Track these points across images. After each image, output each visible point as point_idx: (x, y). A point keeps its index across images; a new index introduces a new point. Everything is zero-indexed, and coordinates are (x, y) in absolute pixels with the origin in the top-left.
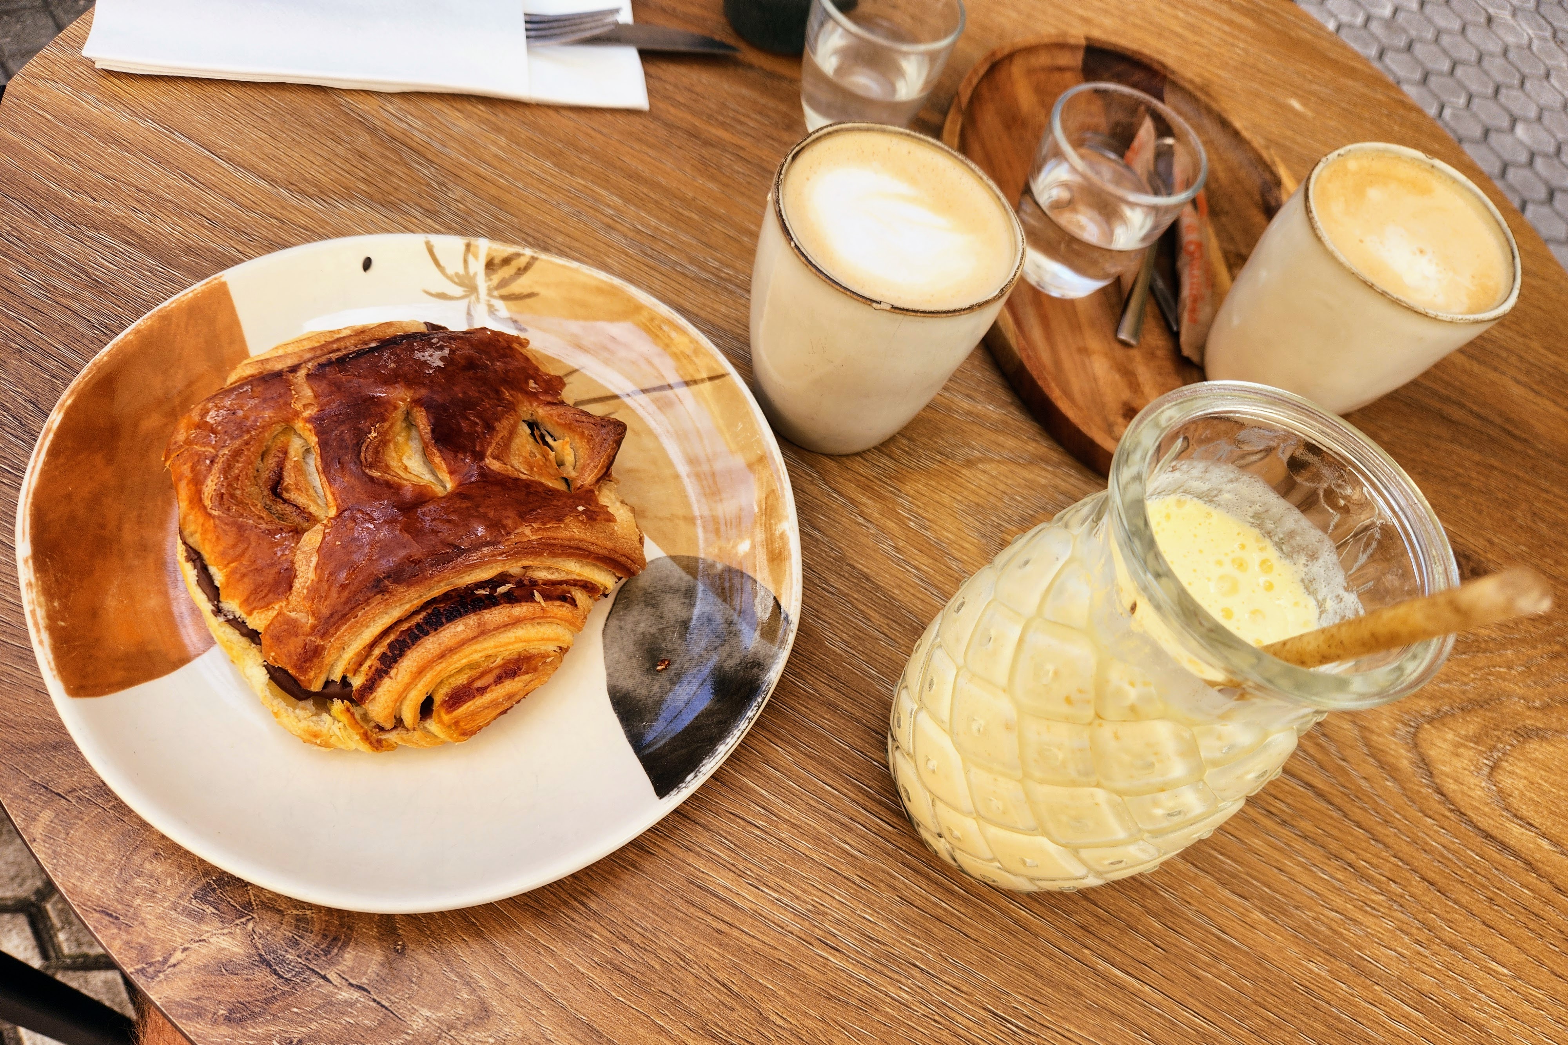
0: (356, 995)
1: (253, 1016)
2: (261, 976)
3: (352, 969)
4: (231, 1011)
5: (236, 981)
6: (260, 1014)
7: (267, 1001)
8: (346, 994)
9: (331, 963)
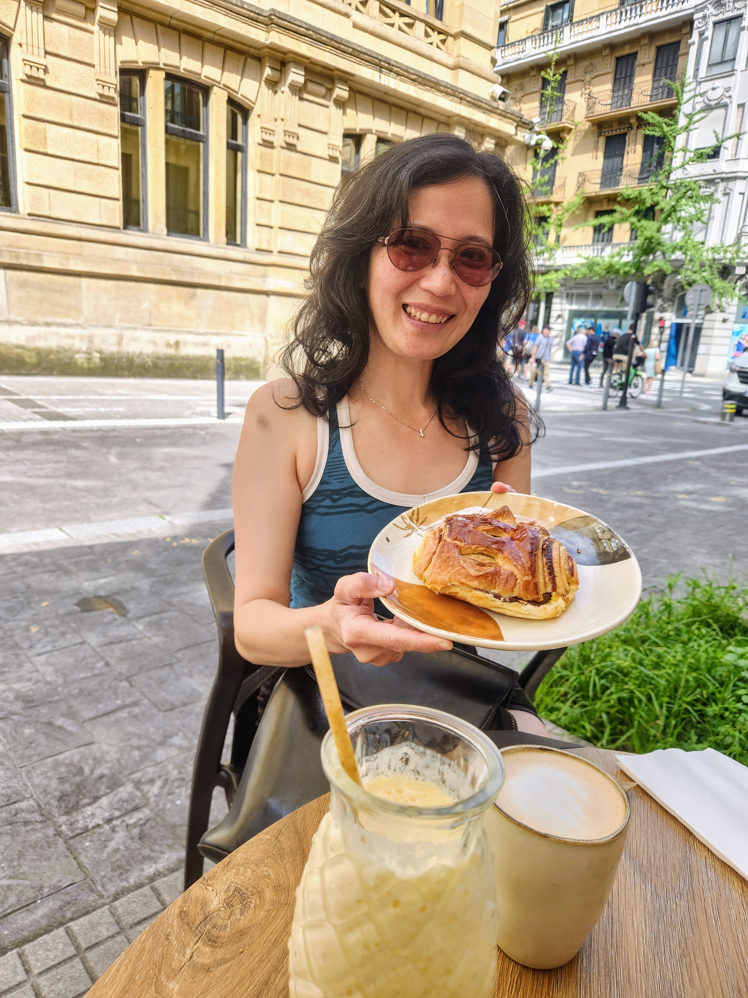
0: (188, 956)
1: (182, 920)
2: (200, 918)
3: (201, 952)
4: (185, 912)
5: (198, 910)
6: (183, 922)
7: (188, 924)
8: (188, 952)
9: (204, 944)
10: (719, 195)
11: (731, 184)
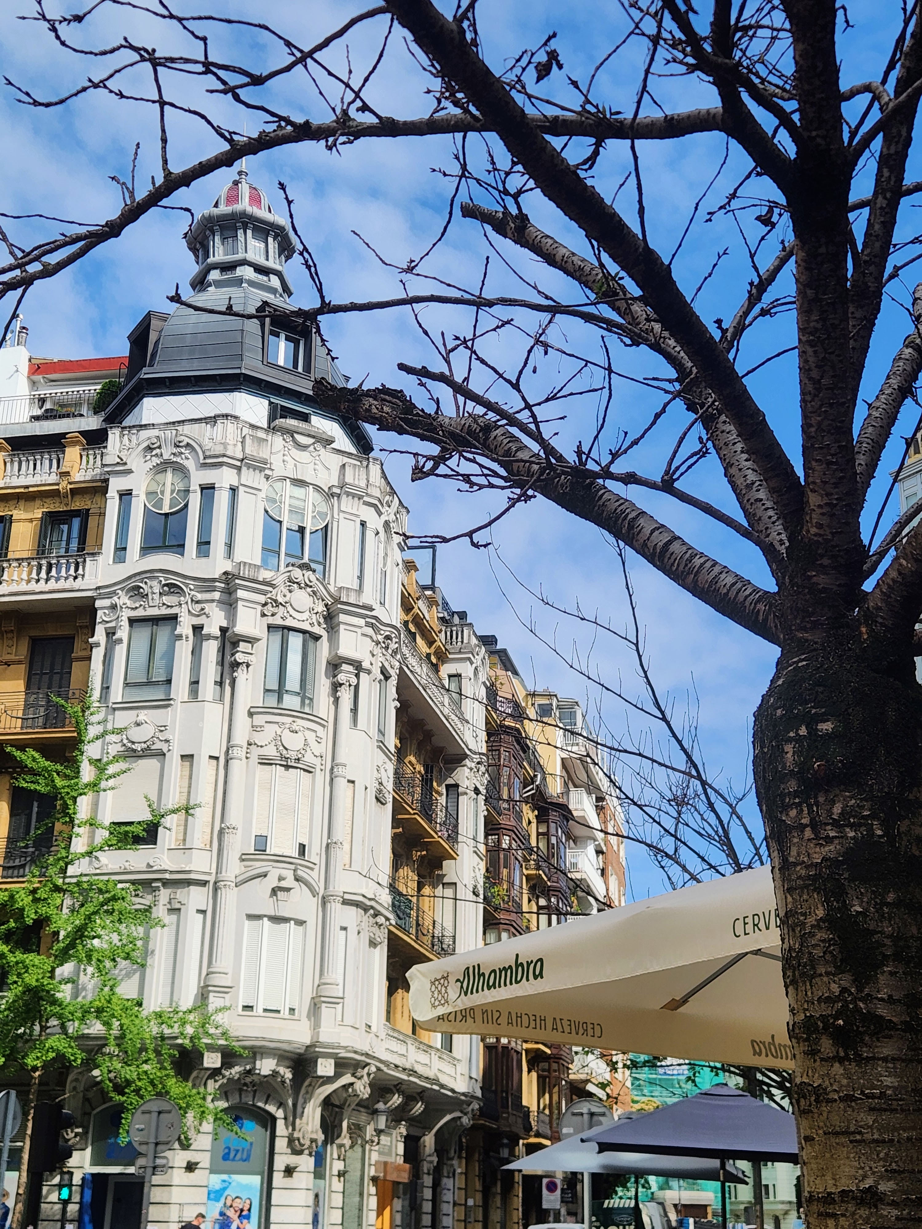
10: (160, 912)
11: (181, 894)
